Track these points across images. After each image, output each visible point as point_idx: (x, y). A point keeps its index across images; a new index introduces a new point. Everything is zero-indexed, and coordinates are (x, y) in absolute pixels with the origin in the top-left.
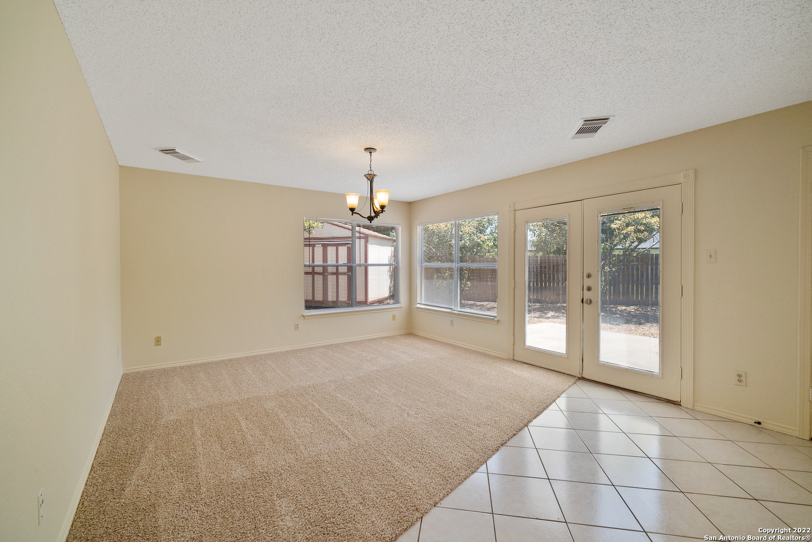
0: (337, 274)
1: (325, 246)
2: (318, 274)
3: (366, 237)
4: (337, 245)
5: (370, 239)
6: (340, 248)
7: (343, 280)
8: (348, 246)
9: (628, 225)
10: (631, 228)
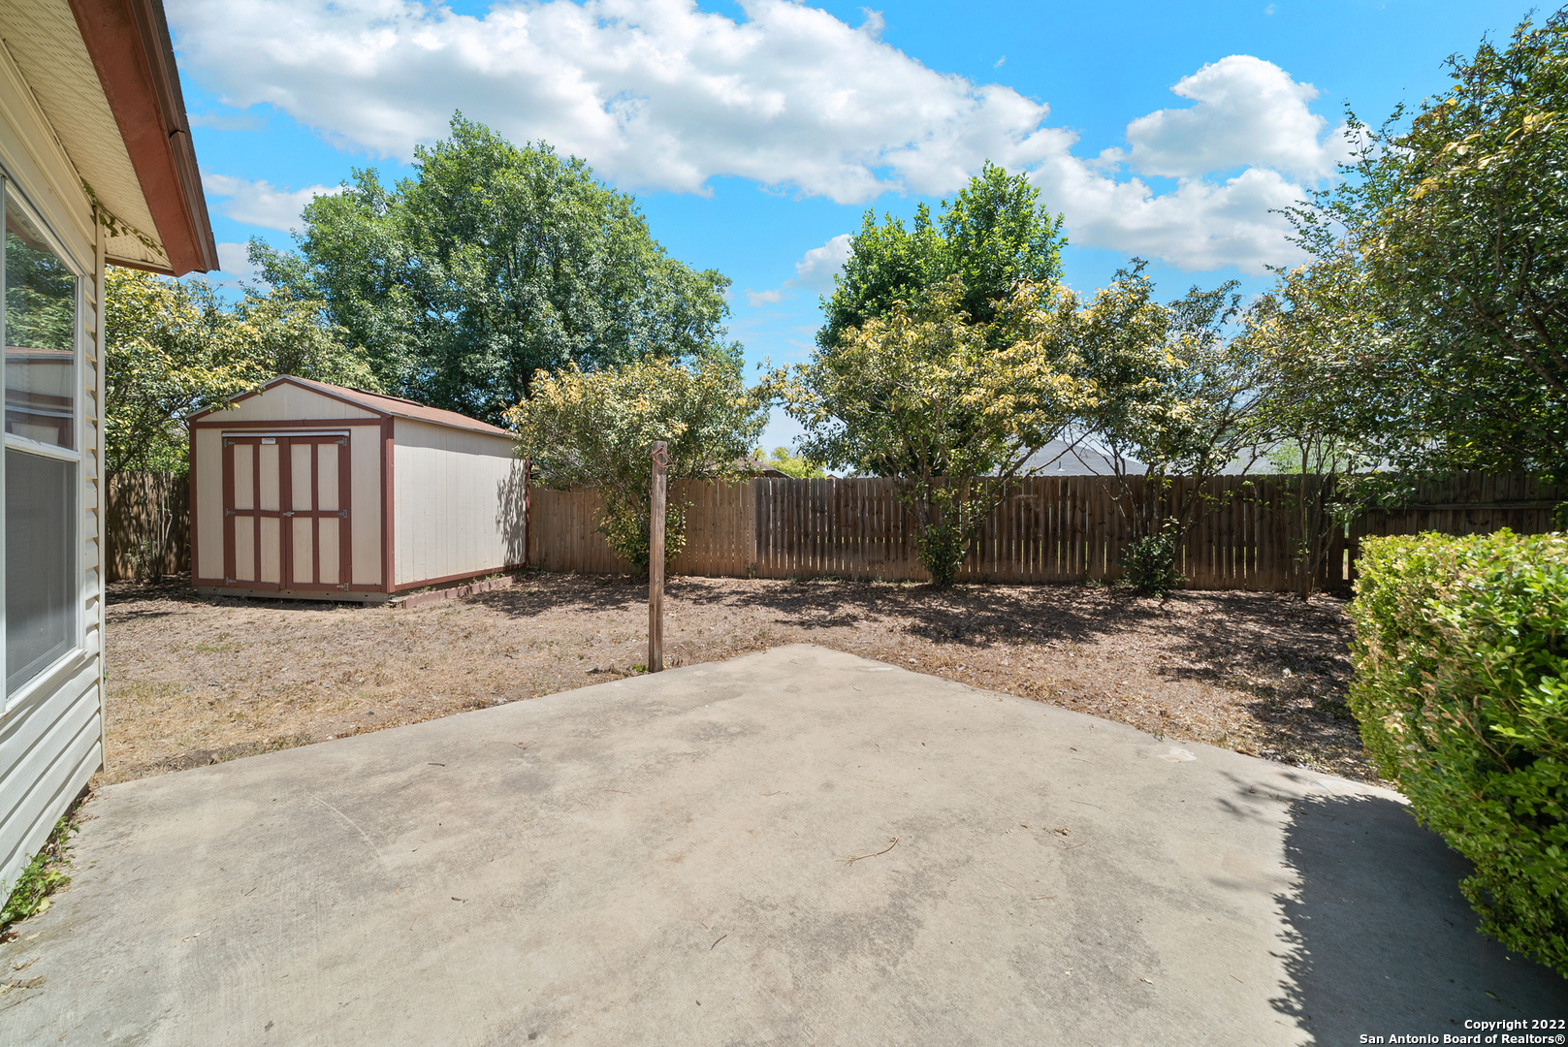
0: (315, 514)
1: (285, 446)
2: (270, 514)
3: (387, 424)
4: (314, 442)
5: (399, 428)
6: (321, 448)
7: (329, 529)
8: (342, 442)
9: (1000, 392)
10: (1008, 400)
